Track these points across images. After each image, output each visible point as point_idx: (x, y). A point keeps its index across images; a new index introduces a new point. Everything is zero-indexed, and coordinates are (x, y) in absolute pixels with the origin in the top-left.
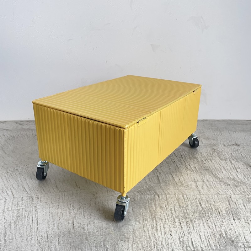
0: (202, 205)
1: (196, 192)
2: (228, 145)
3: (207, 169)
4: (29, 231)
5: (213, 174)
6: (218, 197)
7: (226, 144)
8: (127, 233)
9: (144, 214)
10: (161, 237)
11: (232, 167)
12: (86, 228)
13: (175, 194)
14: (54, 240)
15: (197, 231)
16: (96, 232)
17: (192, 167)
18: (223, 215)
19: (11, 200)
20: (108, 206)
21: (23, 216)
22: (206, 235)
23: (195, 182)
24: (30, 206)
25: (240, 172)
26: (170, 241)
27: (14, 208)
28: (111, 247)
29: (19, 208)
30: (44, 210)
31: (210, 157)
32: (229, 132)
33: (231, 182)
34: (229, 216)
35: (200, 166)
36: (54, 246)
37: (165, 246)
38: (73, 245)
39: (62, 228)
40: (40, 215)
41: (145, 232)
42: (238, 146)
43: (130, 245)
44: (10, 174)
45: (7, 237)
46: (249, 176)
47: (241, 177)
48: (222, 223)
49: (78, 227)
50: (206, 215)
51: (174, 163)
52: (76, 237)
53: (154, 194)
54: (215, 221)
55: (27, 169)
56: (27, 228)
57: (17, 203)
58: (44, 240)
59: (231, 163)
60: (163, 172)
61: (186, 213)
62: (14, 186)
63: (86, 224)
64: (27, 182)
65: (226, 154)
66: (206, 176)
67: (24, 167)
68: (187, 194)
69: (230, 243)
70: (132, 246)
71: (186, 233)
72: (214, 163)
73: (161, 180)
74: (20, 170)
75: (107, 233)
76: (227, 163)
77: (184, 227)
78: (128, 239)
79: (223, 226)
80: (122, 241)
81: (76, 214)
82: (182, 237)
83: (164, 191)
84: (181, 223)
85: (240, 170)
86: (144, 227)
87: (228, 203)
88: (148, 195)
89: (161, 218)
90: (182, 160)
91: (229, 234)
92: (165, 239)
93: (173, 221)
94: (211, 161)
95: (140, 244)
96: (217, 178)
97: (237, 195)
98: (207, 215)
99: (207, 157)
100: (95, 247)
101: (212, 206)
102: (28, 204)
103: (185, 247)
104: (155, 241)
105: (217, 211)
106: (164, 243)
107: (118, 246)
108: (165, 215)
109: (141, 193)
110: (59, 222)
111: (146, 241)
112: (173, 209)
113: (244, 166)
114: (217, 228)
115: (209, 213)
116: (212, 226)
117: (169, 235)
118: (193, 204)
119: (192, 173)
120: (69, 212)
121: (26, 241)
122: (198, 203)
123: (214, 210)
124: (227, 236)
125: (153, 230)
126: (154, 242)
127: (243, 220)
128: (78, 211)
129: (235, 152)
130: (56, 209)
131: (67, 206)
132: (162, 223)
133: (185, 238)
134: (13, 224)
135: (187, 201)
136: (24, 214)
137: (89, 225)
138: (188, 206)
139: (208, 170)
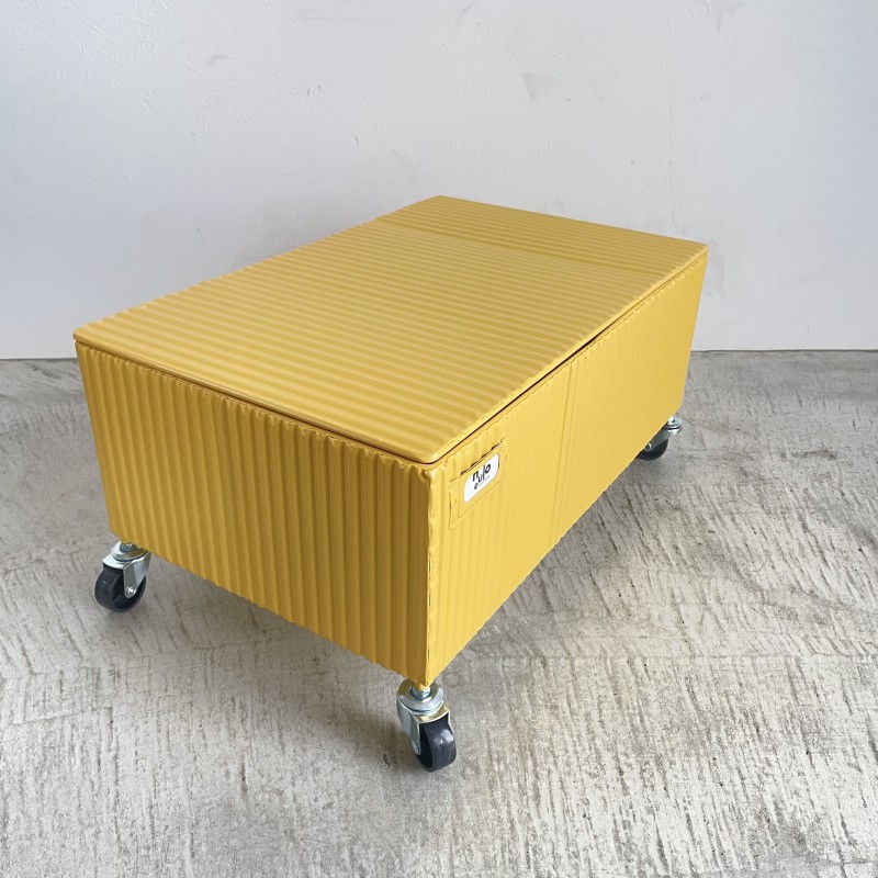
0: (697, 697)
1: (678, 646)
2: (795, 455)
3: (716, 555)
4: (87, 804)
5: (738, 571)
6: (753, 665)
7: (788, 452)
8: (433, 811)
9: (492, 736)
10: (551, 826)
11: (805, 544)
12: (289, 793)
13: (603, 656)
14: (177, 841)
15: (679, 801)
16: (324, 808)
17: (663, 545)
18: (772, 735)
19: (24, 682)
20: (367, 703)
21: (67, 748)
22: (709, 818)
23: (674, 604)
24: (90, 708)
25: (834, 561)
26: (583, 840)
27: (33, 715)
28: (376, 868)
29: (50, 715)
30: (140, 722)
31: (730, 504)
32: (800, 401)
33: (801, 606)
34: (791, 742)
35: (692, 543)
36: (178, 863)
37: (564, 860)
38: (244, 861)
39: (203, 794)
40: (126, 740)
41: (494, 804)
42: (832, 457)
43: (444, 858)
44: (17, 577)
45: (10, 828)
46: (866, 581)
47: (836, 584)
48: (767, 770)
49: (262, 788)
50: (709, 739)
51: (600, 530)
52: (252, 830)
53: (528, 654)
54: (742, 760)
55: (75, 556)
56: (79, 796)
57: (45, 693)
58: (142, 842)
59: (805, 527)
60: (562, 566)
61: (641, 729)
62: (30, 625)
63: (289, 776)
64: (76, 611)
65: (787, 490)
66: (713, 582)
67: (66, 551)
68: (645, 655)
69: (791, 845)
70: (451, 860)
71: (640, 809)
72: (745, 529)
73: (553, 601)
74: (50, 564)
75: (363, 812)
76: (789, 529)
77: (635, 785)
78: (437, 833)
79: (770, 779)
80: (415, 841)
81: (254, 736)
82: (626, 825)
83: (562, 644)
84: (624, 768)
85: (834, 554)
86: (491, 787)
87: (788, 689)
88: (507, 660)
89: (552, 752)
90: (630, 517)
91: (791, 809)
92: (566, 833)
93: (593, 763)
94: (733, 520)
95: (480, 854)
96: (753, 587)
97: (820, 658)
98: (714, 735)
99: (720, 505)
100: (322, 866)
101: (733, 702)
102: (81, 697)
103: (634, 864)
104: (531, 843)
105: (751, 721)
106: (561, 851)
107: (401, 861)
108: (567, 737)
109: (483, 651)
110: (193, 770)
111: (498, 841)
112: (595, 716)
113: (849, 539)
114: (749, 790)
115: (723, 727)
116: (731, 781)
117: (578, 818)
118: (666, 693)
119: (666, 568)
120: (228, 727)
121: (77, 846)
122: (684, 688)
123: (739, 716)
124: (781, 821)
125: (525, 798)
126: (527, 844)
127: (840, 754)
128: (259, 726)
129: (821, 482)
130: (181, 718)
131: (222, 704)
132: (555, 771)
133: (637, 831)
134: (29, 780)
135: (646, 681)
136: (67, 739)
137: (299, 782)
138: (646, 702)
139: (721, 558)
